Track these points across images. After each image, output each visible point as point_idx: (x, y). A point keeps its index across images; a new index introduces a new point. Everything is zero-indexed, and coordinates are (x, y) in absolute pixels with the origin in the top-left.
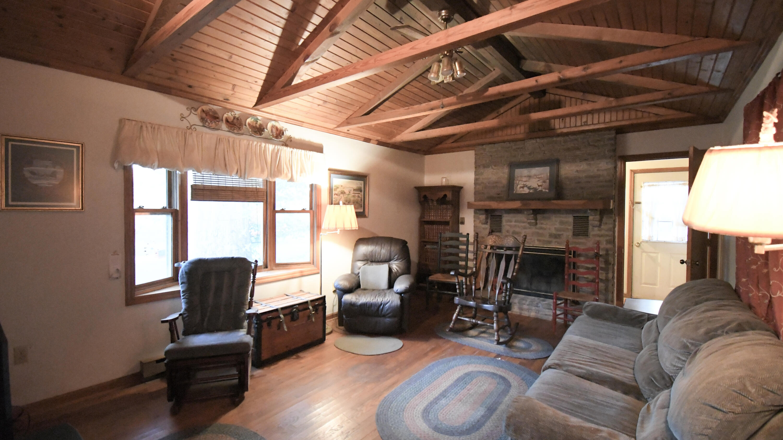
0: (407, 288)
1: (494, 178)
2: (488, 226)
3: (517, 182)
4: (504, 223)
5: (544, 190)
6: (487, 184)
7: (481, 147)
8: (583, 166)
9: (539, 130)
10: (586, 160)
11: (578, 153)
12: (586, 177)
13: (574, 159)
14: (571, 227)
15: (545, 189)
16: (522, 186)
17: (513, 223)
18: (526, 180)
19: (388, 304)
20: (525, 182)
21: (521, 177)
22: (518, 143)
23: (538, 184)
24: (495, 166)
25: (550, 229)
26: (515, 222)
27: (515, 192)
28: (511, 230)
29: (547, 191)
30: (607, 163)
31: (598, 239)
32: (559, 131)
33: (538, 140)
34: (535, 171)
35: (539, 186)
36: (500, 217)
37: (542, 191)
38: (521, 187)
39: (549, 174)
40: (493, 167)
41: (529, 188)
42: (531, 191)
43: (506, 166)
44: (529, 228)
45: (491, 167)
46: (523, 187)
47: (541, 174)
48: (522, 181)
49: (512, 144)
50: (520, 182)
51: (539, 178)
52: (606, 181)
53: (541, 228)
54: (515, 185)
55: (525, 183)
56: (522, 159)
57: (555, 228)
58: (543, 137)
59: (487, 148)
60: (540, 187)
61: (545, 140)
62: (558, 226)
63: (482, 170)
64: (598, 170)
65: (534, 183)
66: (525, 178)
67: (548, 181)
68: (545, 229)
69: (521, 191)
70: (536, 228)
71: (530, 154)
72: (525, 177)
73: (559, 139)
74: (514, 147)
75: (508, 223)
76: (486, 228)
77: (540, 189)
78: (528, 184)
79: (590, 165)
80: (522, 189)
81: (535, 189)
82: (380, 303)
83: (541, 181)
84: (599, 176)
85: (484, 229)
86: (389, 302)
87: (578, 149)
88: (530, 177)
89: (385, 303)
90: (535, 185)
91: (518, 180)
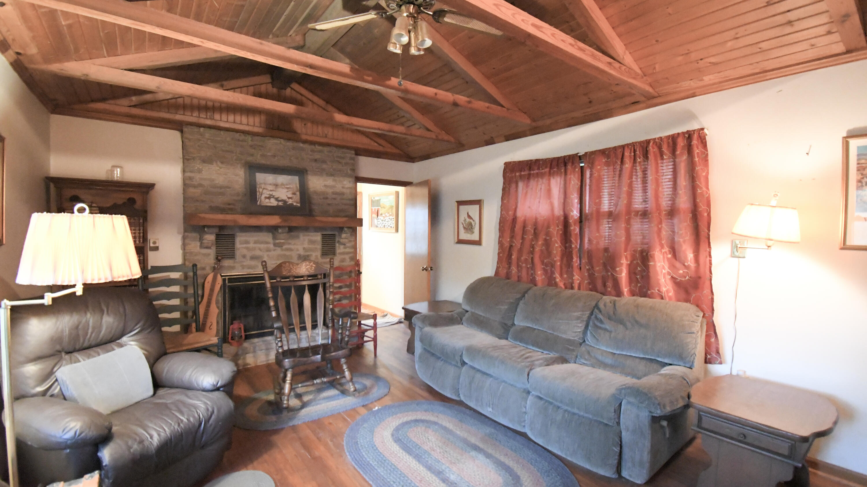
0: (234, 371)
1: (220, 180)
2: (212, 252)
3: (261, 190)
4: (238, 245)
5: (295, 204)
6: (209, 187)
7: (196, 129)
8: (330, 181)
9: (278, 129)
10: (332, 175)
11: (324, 166)
12: (333, 193)
13: (321, 172)
14: (319, 246)
15: (297, 203)
16: (268, 196)
17: (251, 245)
18: (272, 189)
19: (213, 417)
20: (271, 191)
21: (265, 184)
22: (256, 138)
23: (287, 196)
24: (222, 163)
25: (298, 250)
26: (255, 242)
27: (258, 203)
28: (249, 254)
29: (299, 205)
30: (350, 182)
31: (343, 257)
32: (304, 137)
33: (282, 140)
34: (282, 179)
35: (289, 198)
36: (232, 237)
37: (292, 204)
38: (266, 198)
39: (298, 186)
40: (219, 163)
41: (277, 199)
42: (281, 204)
43: (239, 166)
44: (274, 250)
45: (215, 163)
46: (269, 198)
47: (290, 184)
48: (267, 189)
49: (249, 138)
50: (265, 191)
51: (287, 188)
52: (349, 200)
53: (287, 250)
54: (258, 194)
55: (271, 193)
56: (263, 162)
57: (304, 248)
58: (289, 139)
59: (208, 134)
60: (290, 200)
61: (290, 144)
62: (306, 246)
63: (198, 165)
64: (343, 188)
65: (283, 194)
66: (271, 186)
67: (298, 193)
68: (290, 250)
69: (267, 203)
70: (282, 250)
71: (274, 156)
72: (270, 184)
73: (306, 146)
74: (250, 143)
75: (244, 246)
76: (209, 255)
77: (290, 201)
78: (276, 194)
79: (334, 180)
80: (267, 200)
81: (285, 202)
82: (197, 424)
83: (290, 192)
84: (343, 194)
85: (204, 255)
86: (213, 412)
87: (324, 162)
88: (276, 185)
89: (207, 418)
90: (284, 198)
91: (261, 188)
